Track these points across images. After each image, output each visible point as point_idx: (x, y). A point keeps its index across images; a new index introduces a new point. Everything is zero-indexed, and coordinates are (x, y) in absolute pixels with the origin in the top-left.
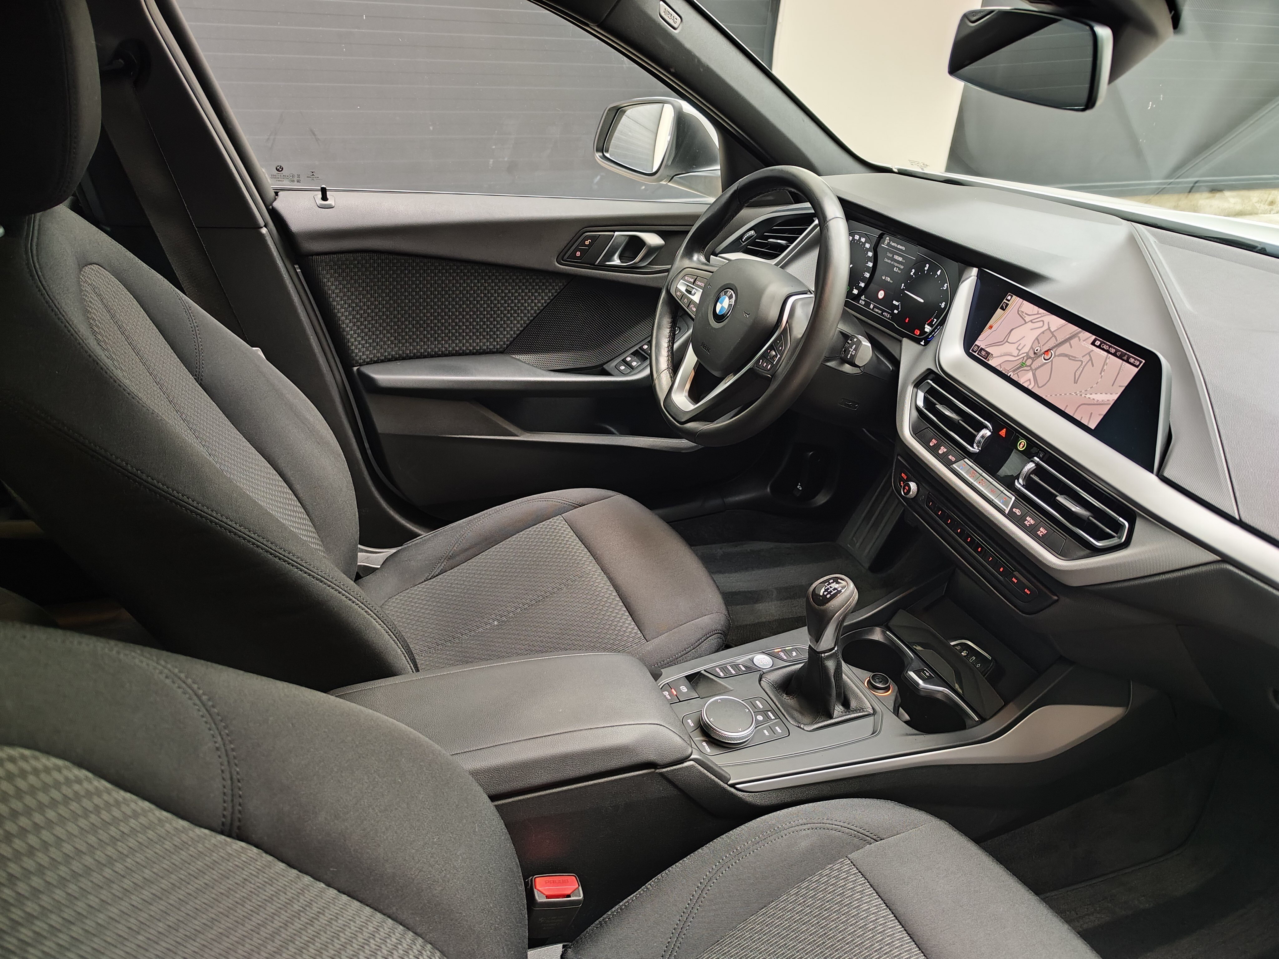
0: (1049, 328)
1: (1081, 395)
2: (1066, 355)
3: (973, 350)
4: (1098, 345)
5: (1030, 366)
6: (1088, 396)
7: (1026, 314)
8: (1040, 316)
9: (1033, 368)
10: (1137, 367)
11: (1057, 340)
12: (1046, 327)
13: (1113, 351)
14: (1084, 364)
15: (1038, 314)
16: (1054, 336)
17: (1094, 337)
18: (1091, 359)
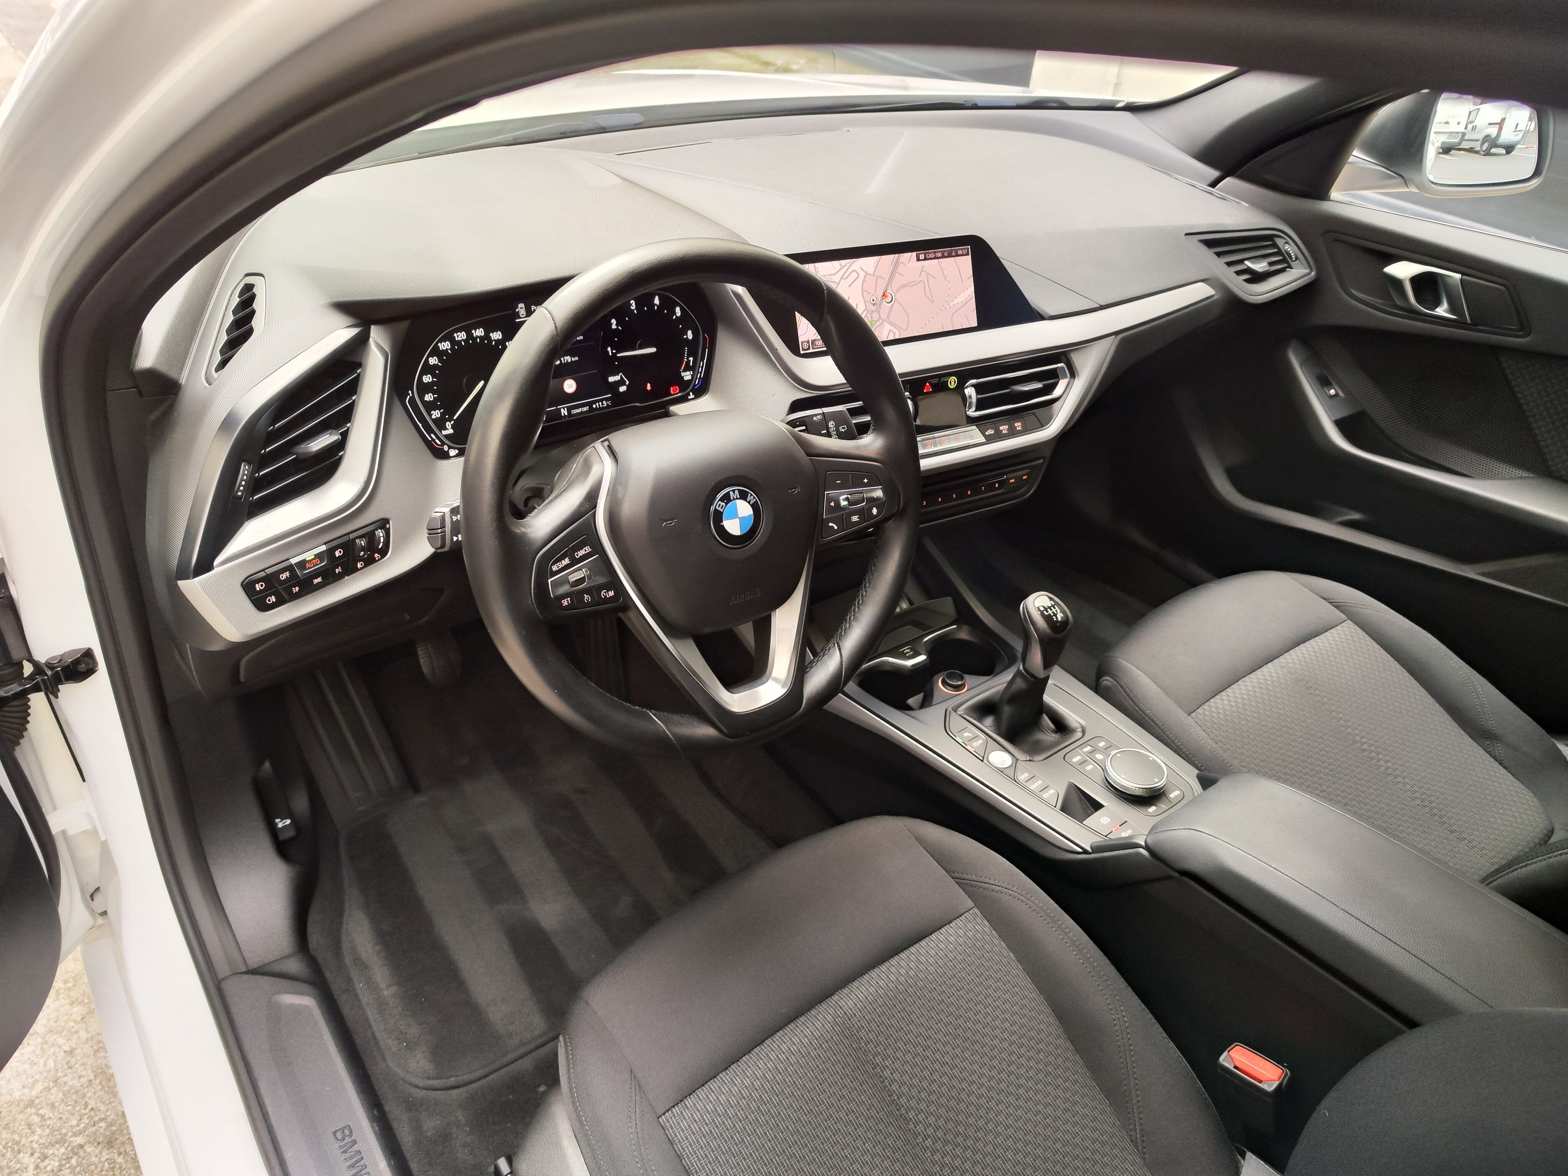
0: (866, 273)
1: (946, 308)
2: (904, 286)
3: (804, 350)
4: (923, 258)
5: (880, 318)
6: (951, 304)
7: (829, 275)
8: (846, 268)
9: (885, 318)
10: (967, 254)
11: (884, 279)
12: (862, 275)
13: (939, 255)
14: (926, 282)
15: (842, 267)
16: (877, 277)
17: (914, 254)
18: (928, 274)
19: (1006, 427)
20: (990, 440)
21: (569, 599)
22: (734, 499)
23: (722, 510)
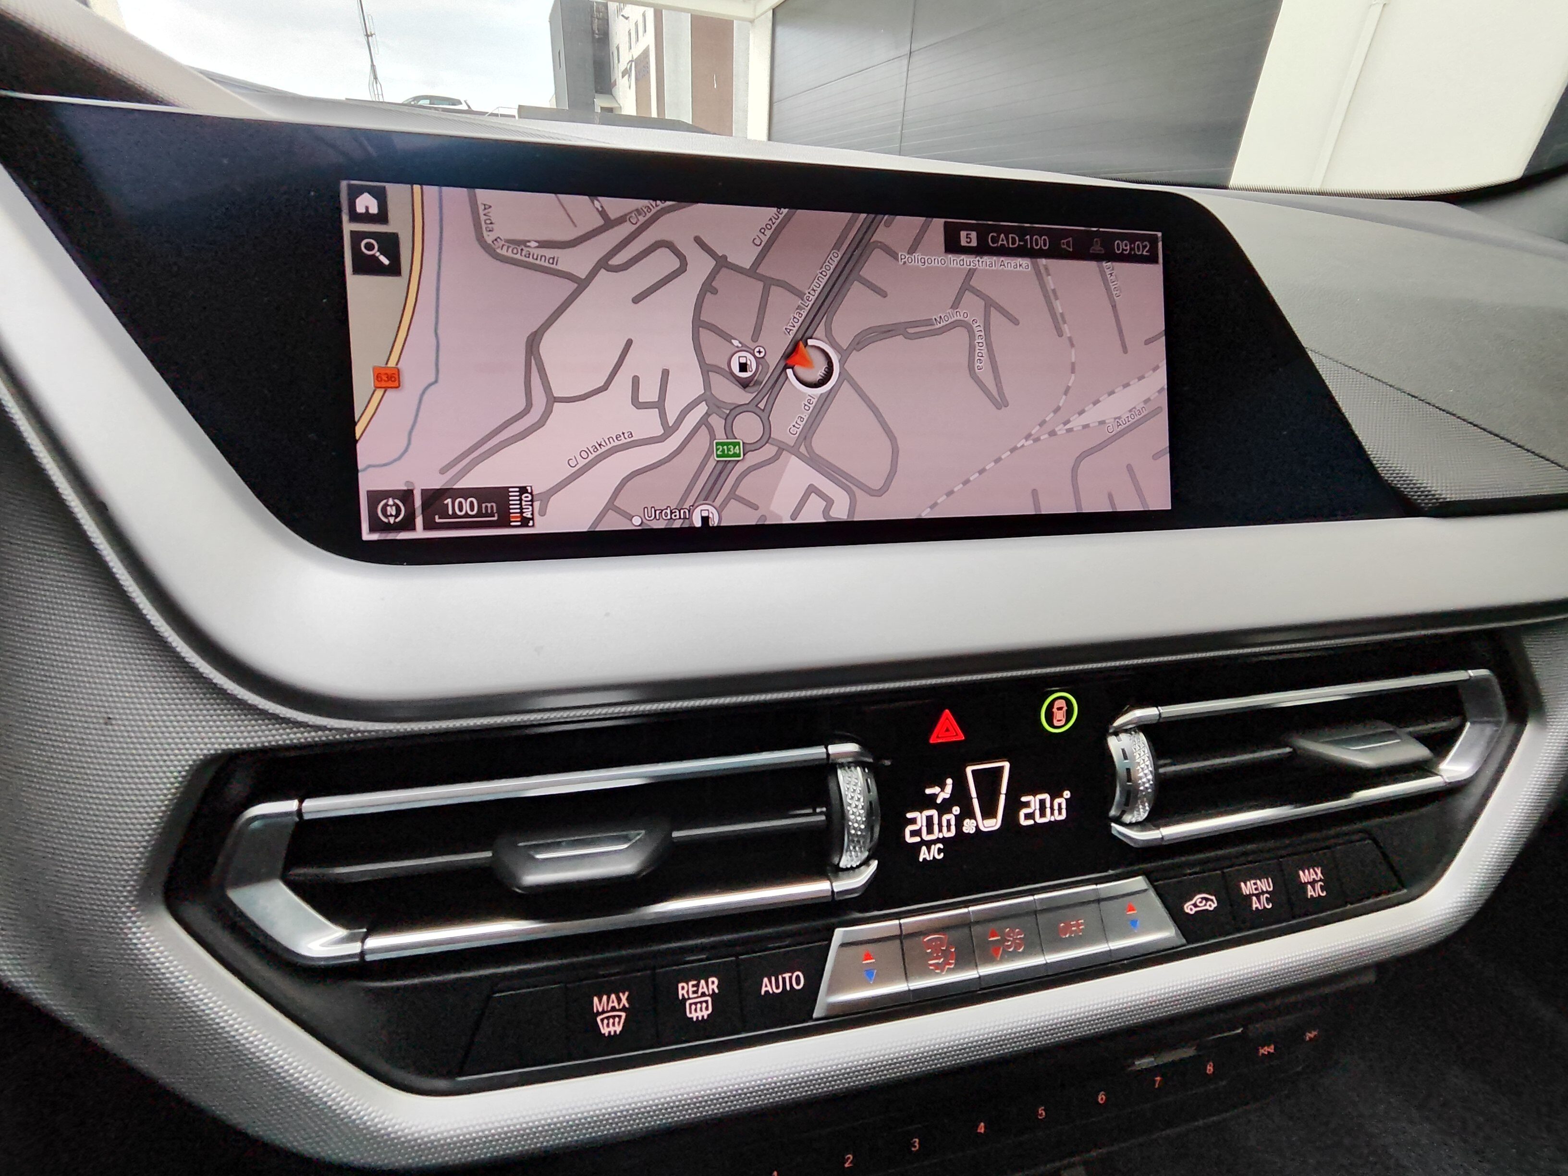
0: (722, 263)
1: (1052, 433)
2: (887, 332)
3: (376, 527)
5: (767, 438)
6: (1077, 423)
7: (543, 244)
8: (626, 229)
9: (791, 440)
10: (1149, 262)
11: (800, 294)
12: (701, 263)
13: (1042, 242)
14: (978, 328)
15: (609, 224)
16: (768, 283)
17: (938, 224)
18: (990, 304)
19: (1265, 885)
20: (1199, 934)
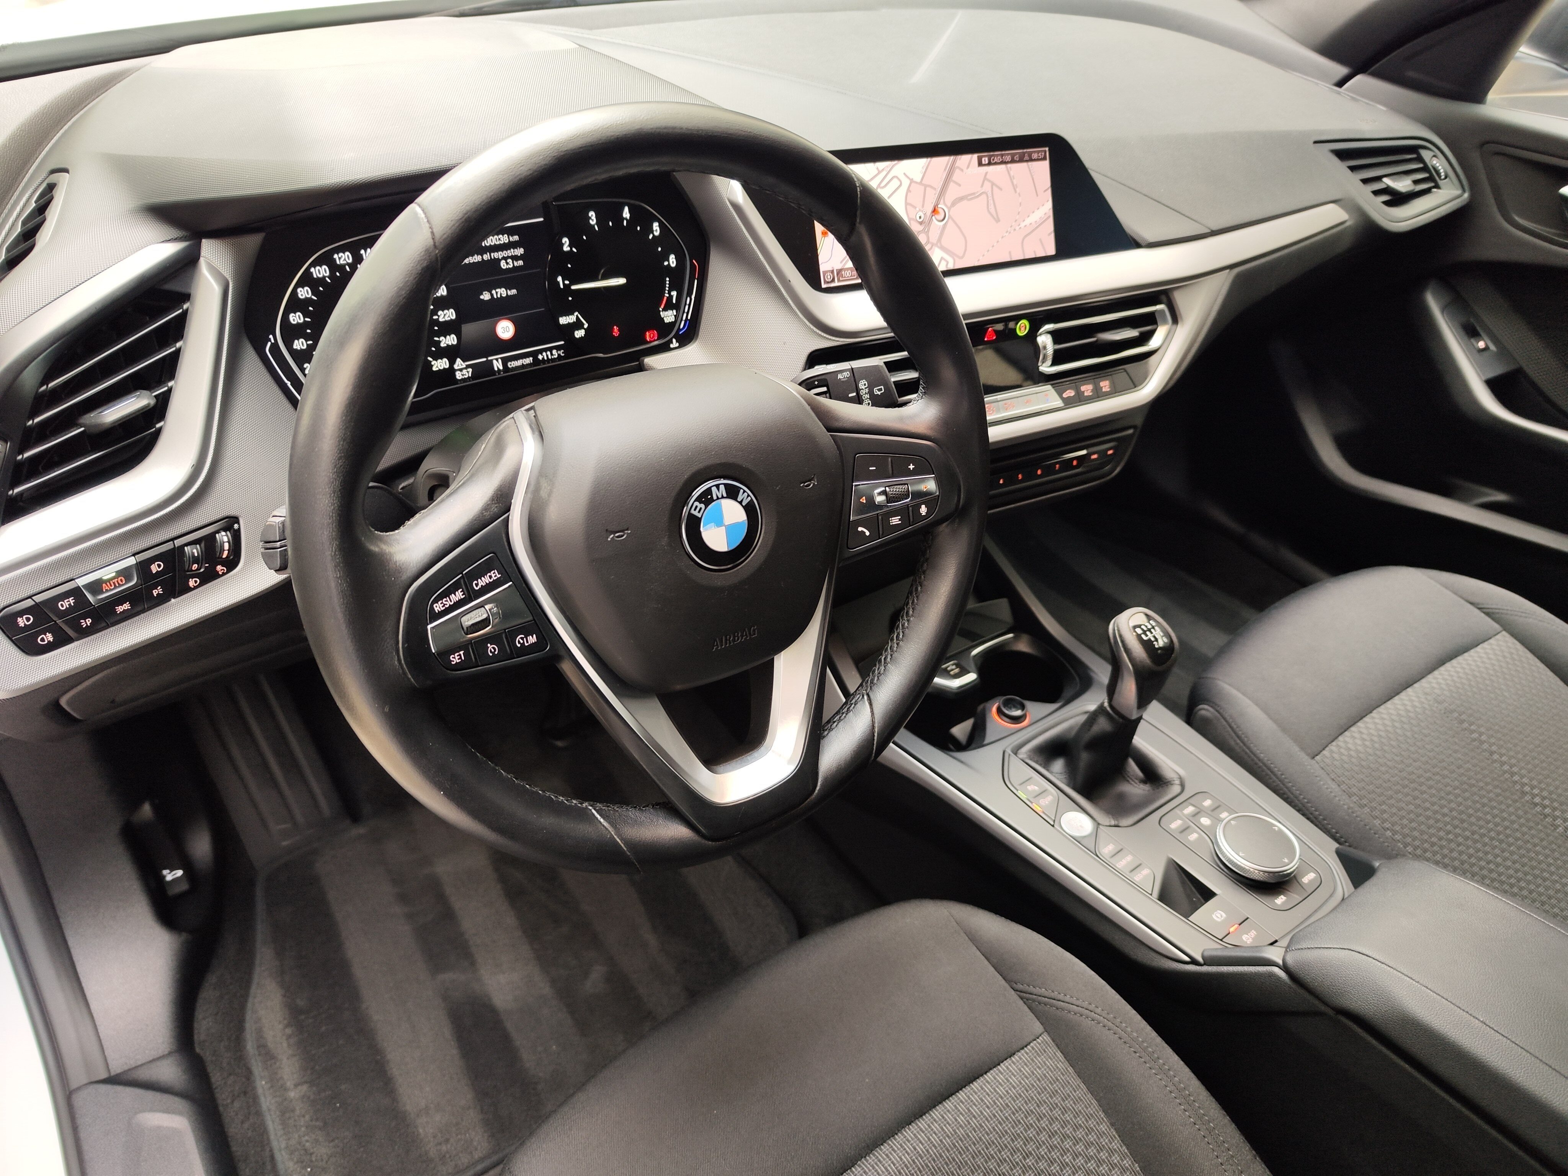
0: (912, 181)
1: (1015, 230)
2: (961, 199)
3: (826, 282)
4: (987, 162)
6: (1023, 225)
8: (884, 173)
9: (935, 242)
10: (1044, 159)
11: (935, 189)
12: (906, 183)
13: (1009, 158)
14: (990, 194)
15: (879, 172)
16: (926, 186)
17: (975, 156)
18: (993, 184)
19: (1089, 387)
20: (1069, 403)
21: (462, 653)
22: (718, 498)
23: (699, 515)
